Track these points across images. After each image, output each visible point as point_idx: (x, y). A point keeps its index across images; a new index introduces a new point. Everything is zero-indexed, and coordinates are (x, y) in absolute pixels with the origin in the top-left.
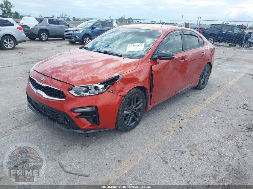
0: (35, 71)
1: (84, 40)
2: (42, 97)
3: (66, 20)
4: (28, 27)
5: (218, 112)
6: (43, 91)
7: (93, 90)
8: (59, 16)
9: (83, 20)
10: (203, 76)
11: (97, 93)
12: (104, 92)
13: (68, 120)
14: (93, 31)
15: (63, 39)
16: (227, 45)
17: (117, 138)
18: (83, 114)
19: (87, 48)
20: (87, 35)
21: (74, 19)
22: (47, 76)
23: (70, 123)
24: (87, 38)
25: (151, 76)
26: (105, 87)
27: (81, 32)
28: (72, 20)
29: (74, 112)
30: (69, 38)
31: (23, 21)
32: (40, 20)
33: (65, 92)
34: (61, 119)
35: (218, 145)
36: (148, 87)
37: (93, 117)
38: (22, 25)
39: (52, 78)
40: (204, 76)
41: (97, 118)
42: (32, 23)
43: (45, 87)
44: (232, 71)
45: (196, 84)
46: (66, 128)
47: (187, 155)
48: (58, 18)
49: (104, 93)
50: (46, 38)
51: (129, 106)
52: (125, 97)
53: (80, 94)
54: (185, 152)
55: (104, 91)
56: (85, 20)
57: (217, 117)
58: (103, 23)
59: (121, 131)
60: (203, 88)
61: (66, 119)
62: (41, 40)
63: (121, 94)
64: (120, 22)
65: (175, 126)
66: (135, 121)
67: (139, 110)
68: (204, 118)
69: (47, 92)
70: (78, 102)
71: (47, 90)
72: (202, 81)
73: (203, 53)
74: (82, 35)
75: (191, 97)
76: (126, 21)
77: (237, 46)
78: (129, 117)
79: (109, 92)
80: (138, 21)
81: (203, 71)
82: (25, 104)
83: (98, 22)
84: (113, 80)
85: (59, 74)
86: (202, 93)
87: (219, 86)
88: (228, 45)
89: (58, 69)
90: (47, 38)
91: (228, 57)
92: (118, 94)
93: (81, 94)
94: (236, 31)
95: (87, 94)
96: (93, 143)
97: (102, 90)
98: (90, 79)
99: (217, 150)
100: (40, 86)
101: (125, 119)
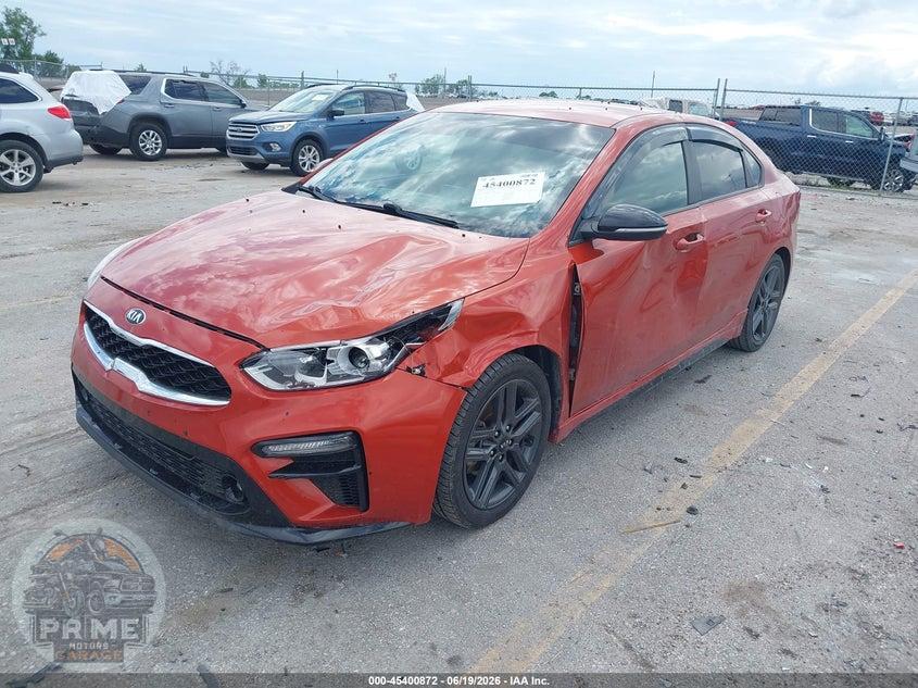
0: (107, 280)
1: (300, 157)
2: (133, 392)
3: (231, 84)
4: (92, 108)
5: (829, 446)
6: (136, 363)
7: (342, 365)
8: (207, 70)
9: (295, 86)
10: (758, 303)
11: (359, 374)
12: (389, 373)
13: (238, 485)
14: (331, 124)
15: (222, 154)
16: (820, 183)
17: (440, 559)
18: (301, 464)
19: (315, 192)
20: (308, 141)
21: (263, 81)
22: (156, 305)
23: (246, 499)
24: (310, 150)
25: (574, 304)
26: (390, 354)
27: (287, 126)
28: (253, 83)
29: (264, 456)
30: (242, 150)
31: (73, 87)
32: (136, 84)
33: (227, 370)
34: (211, 483)
35: (850, 586)
36: (560, 350)
37: (343, 478)
38: (68, 98)
39: (172, 312)
40: (762, 300)
41: (360, 478)
42: (106, 94)
43: (146, 351)
44: (857, 279)
45: (734, 330)
46: (229, 519)
47: (732, 630)
48: (204, 75)
49: (386, 379)
50: (156, 148)
51: (489, 424)
52: (474, 393)
53: (288, 379)
54: (722, 619)
55: (386, 368)
56: (303, 84)
57: (829, 465)
58: (371, 95)
59: (453, 526)
60: (757, 347)
61: (229, 482)
62: (139, 156)
63: (457, 379)
64: (429, 94)
65: (669, 504)
66: (512, 484)
67: (527, 440)
68: (780, 469)
69: (155, 371)
70: (281, 416)
71: (154, 363)
72: (758, 318)
73: (761, 212)
74: (291, 140)
75: (714, 381)
76: (451, 91)
77: (857, 185)
78: (486, 468)
79: (409, 370)
80: (495, 89)
81: (759, 283)
82: (70, 407)
83: (350, 91)
84: (426, 325)
85: (194, 296)
86: (756, 366)
87: (818, 340)
88: (826, 182)
89: (191, 279)
90: (163, 150)
91: (834, 226)
92: (446, 380)
93: (293, 380)
94: (857, 131)
95: (320, 382)
96: (340, 579)
97: (379, 363)
98: (331, 321)
99: (850, 611)
100: (126, 343)
101: (472, 479)
